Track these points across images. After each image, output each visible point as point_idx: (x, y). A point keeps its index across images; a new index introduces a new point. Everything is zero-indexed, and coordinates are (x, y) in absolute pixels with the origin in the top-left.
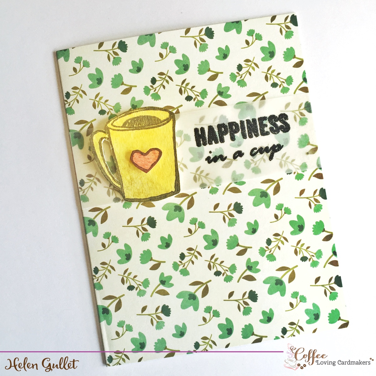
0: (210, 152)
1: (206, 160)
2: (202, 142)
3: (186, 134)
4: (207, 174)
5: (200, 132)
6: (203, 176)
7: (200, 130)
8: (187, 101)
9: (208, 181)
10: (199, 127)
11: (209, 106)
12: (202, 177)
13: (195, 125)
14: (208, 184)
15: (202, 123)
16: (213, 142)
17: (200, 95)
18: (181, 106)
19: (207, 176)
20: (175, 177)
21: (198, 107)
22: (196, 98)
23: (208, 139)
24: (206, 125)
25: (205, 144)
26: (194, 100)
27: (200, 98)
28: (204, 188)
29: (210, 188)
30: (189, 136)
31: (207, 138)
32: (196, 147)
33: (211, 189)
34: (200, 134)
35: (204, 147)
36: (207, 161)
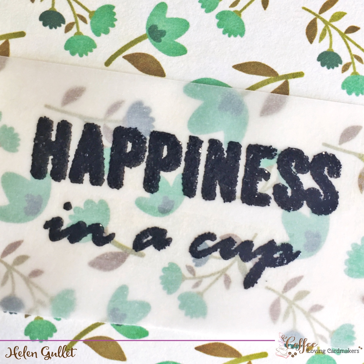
0: (67, 206)
1: (46, 226)
2: (50, 167)
3: (9, 126)
4: (36, 273)
5: (54, 134)
6: (22, 275)
7: (55, 128)
8: (45, 25)
9: (32, 294)
10: (56, 118)
11: (108, 63)
12: (15, 274)
13: (48, 107)
14: (29, 303)
15: (69, 108)
16: (87, 177)
17: (89, 20)
18: (22, 34)
19: (35, 280)
21: (73, 54)
22: (75, 26)
23: (73, 161)
24: (81, 117)
25: (57, 176)
26: (68, 29)
27: (86, 29)
28: (11, 313)
29: (32, 318)
30: (17, 134)
31: (71, 158)
32: (28, 175)
33: (32, 323)
34: (53, 138)
35: (54, 183)
36: (47, 232)
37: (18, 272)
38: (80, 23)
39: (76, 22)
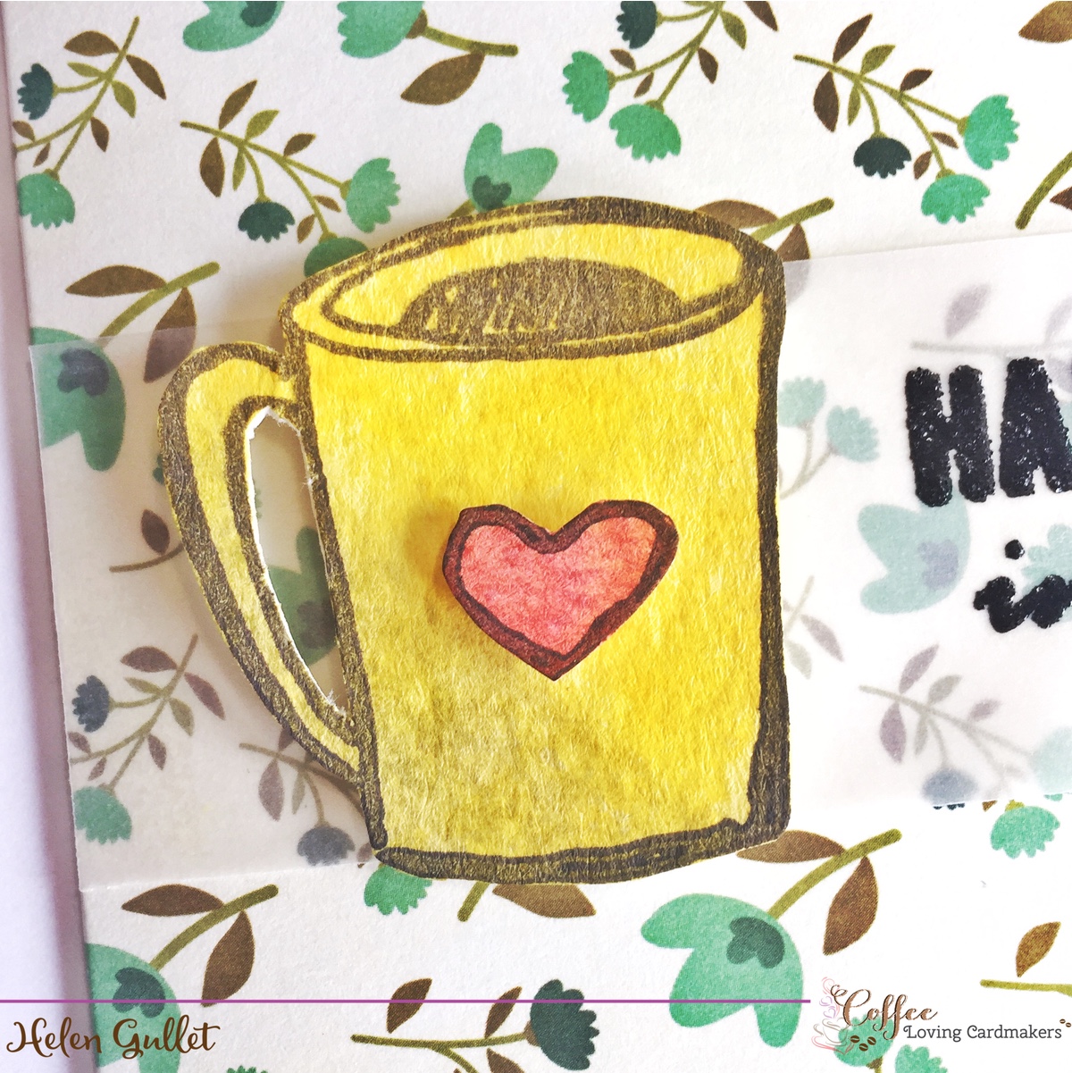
0: (1013, 550)
1: (978, 604)
2: (955, 474)
3: (845, 407)
4: (984, 710)
5: (945, 400)
6: (955, 722)
7: (944, 386)
8: (869, 172)
9: (988, 754)
10: (942, 366)
11: (1022, 222)
12: (942, 724)
13: (917, 346)
14: (985, 778)
15: (963, 337)
16: (1038, 477)
17: (959, 139)
18: (826, 205)
19: (985, 724)
20: (758, 716)
21: (943, 219)
22: (933, 159)
23: (1002, 450)
24: (996, 351)
25: (976, 489)
26: (920, 168)
27: (958, 160)
28: (952, 807)
29: (997, 811)
30: (867, 421)
31: (995, 445)
32: (913, 504)
33: (1001, 818)
34: (947, 411)
35: (973, 508)
36: (983, 615)
37: (947, 717)
38: (943, 149)
39: (934, 150)
